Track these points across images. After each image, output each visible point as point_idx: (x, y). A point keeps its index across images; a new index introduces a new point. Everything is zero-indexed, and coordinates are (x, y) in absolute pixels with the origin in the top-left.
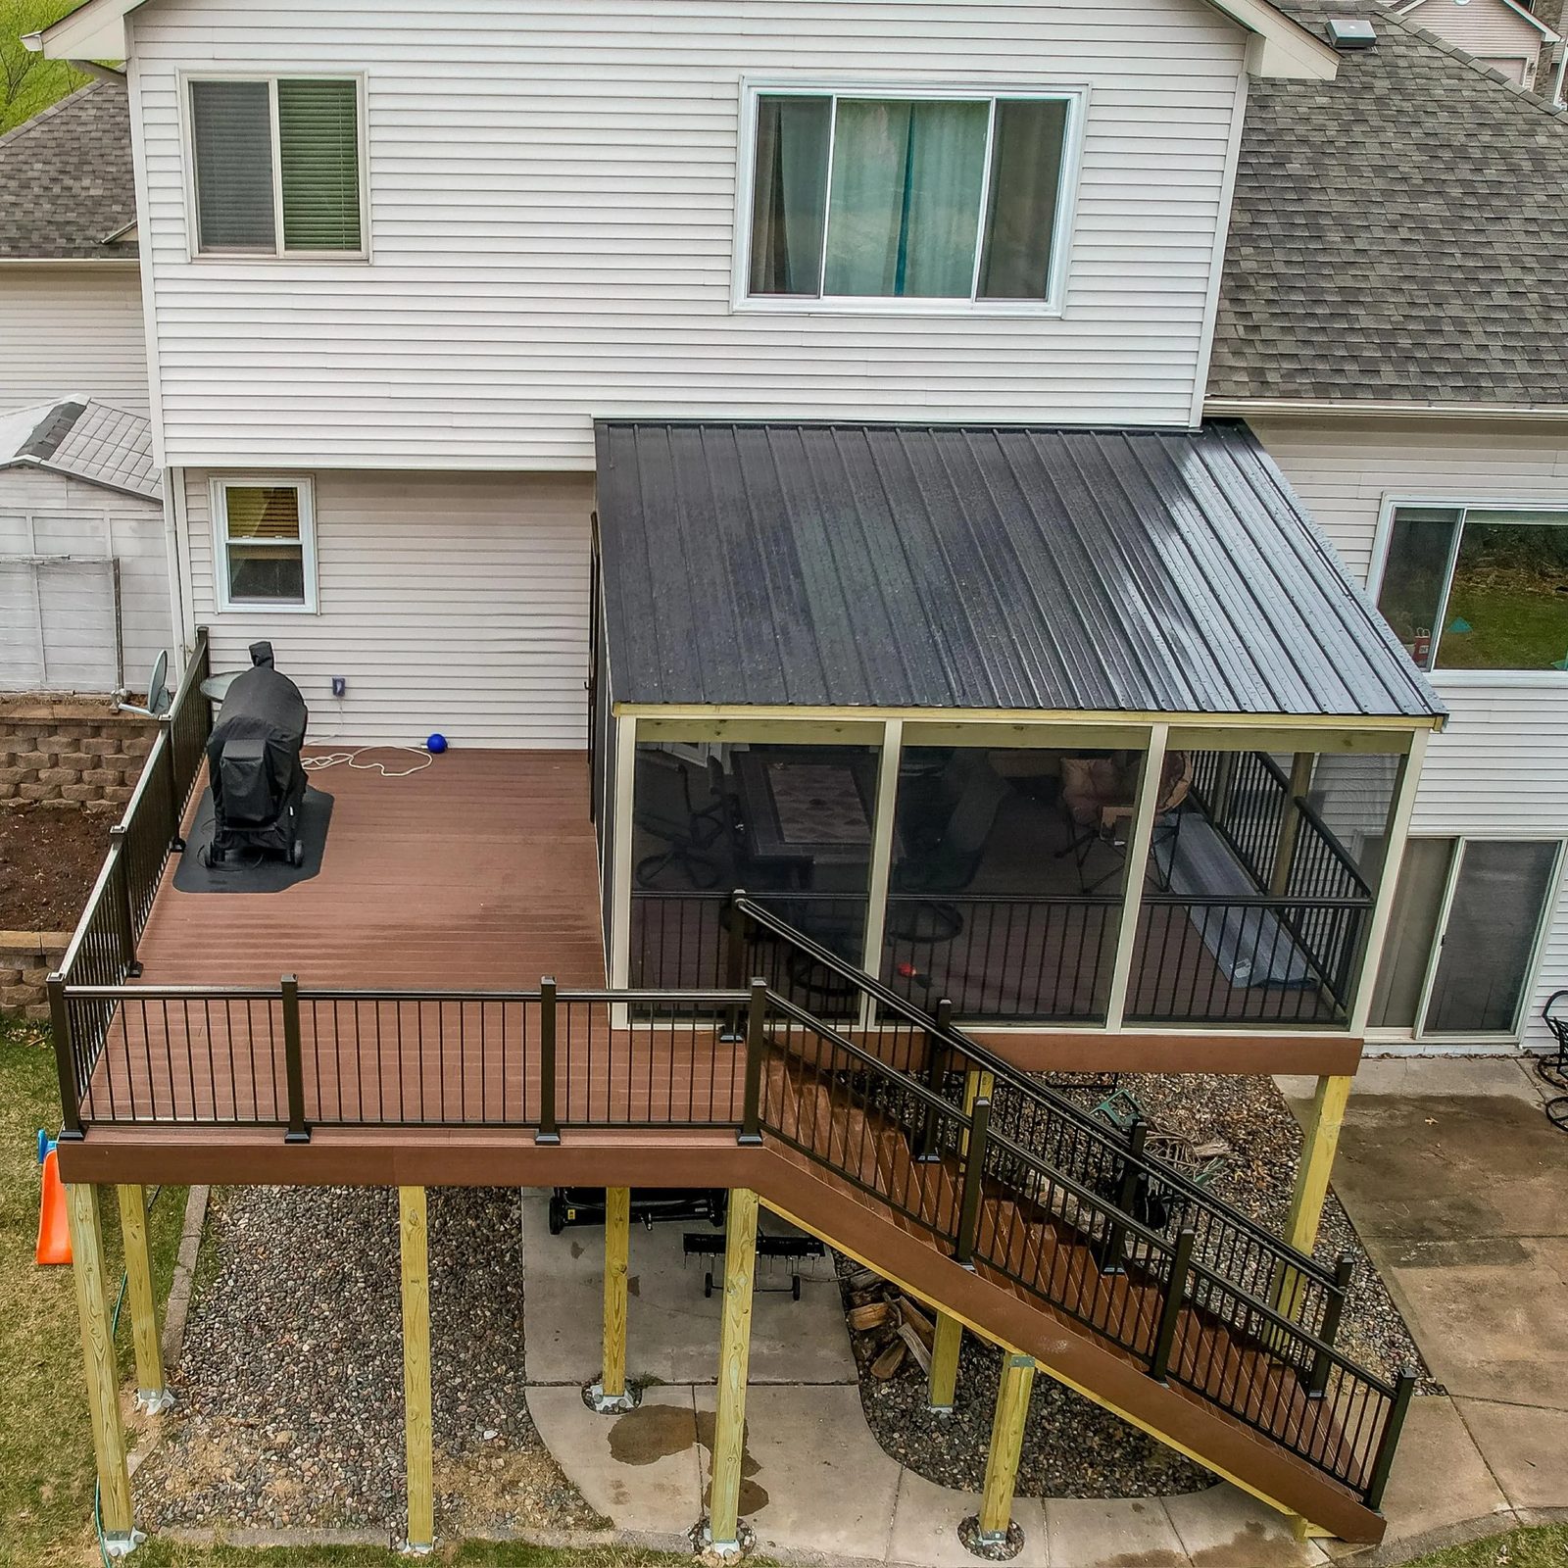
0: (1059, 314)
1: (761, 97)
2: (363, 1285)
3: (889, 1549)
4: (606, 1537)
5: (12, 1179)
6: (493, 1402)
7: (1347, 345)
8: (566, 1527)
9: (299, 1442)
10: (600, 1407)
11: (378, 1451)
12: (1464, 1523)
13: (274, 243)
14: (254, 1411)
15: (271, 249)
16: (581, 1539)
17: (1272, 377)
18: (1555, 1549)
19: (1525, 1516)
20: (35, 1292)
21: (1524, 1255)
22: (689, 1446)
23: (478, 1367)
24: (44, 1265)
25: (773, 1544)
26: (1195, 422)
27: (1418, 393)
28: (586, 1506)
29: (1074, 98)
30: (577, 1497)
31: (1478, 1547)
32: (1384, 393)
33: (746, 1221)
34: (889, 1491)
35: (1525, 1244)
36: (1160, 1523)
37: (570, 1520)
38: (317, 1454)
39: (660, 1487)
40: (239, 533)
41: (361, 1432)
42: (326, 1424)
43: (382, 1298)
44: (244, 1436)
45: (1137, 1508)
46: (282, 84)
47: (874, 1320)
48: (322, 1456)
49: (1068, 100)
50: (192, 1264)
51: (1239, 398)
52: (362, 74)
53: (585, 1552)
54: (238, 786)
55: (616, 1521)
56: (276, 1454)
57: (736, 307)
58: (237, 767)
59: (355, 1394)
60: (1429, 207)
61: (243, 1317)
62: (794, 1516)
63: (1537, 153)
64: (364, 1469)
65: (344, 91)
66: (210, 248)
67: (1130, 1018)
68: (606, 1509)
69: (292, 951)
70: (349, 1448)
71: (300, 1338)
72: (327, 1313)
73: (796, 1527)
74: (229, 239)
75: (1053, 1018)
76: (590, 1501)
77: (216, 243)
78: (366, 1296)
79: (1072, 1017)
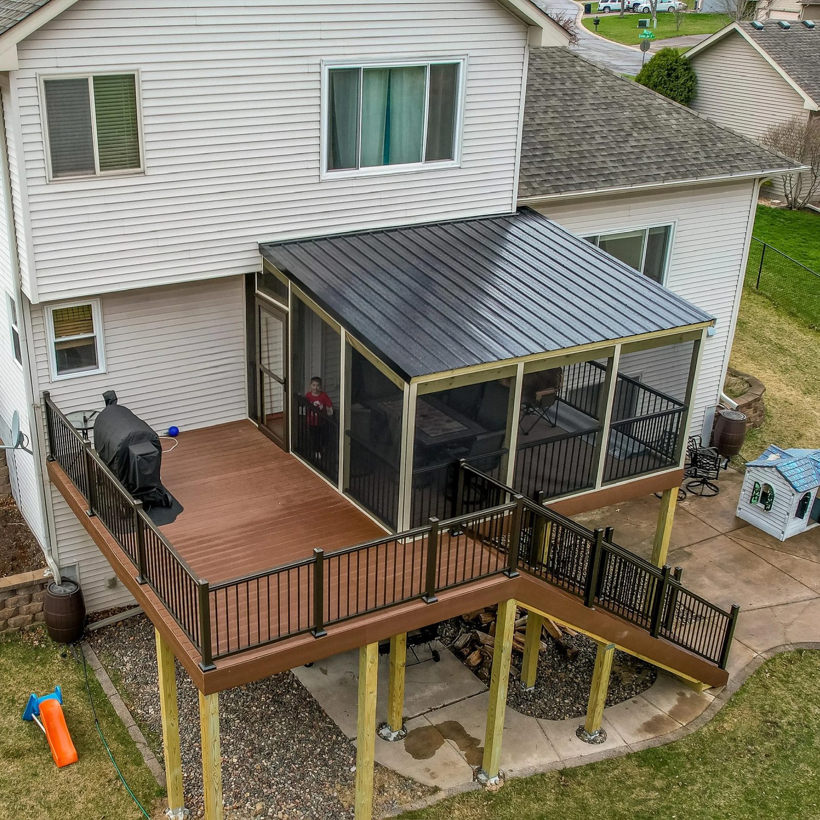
0: (459, 166)
1: (330, 70)
2: (239, 721)
3: (558, 755)
4: (441, 795)
5: (7, 729)
6: (342, 754)
7: (555, 167)
8: (420, 798)
9: (268, 807)
10: (391, 739)
11: (308, 796)
12: (747, 665)
13: (93, 168)
14: (233, 799)
15: (93, 171)
16: (431, 800)
17: (535, 186)
18: (781, 664)
19: (764, 655)
20: (68, 782)
21: (689, 555)
22: (444, 742)
23: (323, 741)
24: (63, 767)
25: (511, 771)
26: (514, 210)
27: (592, 185)
28: (421, 785)
29: (461, 61)
30: (414, 783)
31: (758, 672)
32: (579, 187)
33: (511, 615)
34: (539, 730)
35: (686, 549)
36: (647, 705)
37: (419, 793)
38: (281, 809)
39: (445, 764)
40: (61, 335)
41: (294, 790)
42: (274, 793)
43: (252, 724)
44: (238, 813)
45: (635, 702)
46: (95, 78)
47: (476, 660)
48: (284, 808)
49: (459, 63)
50: (143, 740)
51: (527, 197)
52: (138, 70)
53: (438, 805)
54: (146, 470)
55: (440, 786)
56: (261, 816)
57: (322, 178)
58: (145, 458)
59: (277, 773)
60: (554, 102)
61: (191, 757)
62: (510, 755)
63: (580, 74)
64: (309, 807)
65: (129, 80)
66: (58, 174)
67: (604, 482)
68: (432, 783)
69: (214, 549)
70: (294, 800)
71: (228, 756)
72: (232, 741)
73: (514, 759)
74: (70, 168)
75: (575, 490)
76: (421, 782)
77: (62, 171)
78: (244, 725)
79: (582, 487)
